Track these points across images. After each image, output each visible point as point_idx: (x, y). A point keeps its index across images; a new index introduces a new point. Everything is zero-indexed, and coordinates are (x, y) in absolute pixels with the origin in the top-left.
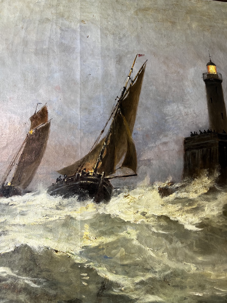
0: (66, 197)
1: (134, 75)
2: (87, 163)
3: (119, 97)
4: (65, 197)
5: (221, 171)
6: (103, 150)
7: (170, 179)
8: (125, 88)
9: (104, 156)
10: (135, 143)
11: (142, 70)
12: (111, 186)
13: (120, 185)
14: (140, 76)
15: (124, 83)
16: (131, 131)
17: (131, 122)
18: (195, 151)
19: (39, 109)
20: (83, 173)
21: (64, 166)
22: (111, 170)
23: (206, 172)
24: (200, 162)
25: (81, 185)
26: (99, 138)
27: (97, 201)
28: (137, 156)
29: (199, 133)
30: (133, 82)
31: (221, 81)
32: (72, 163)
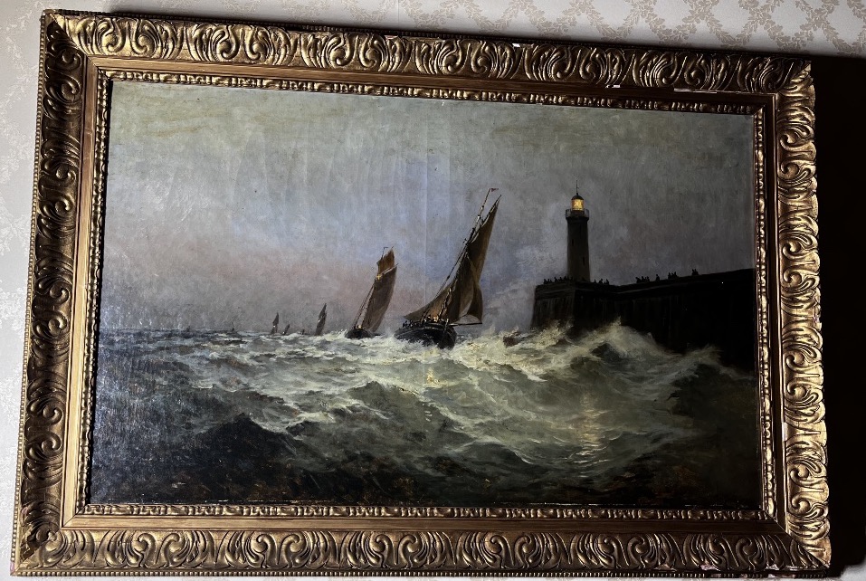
0: (412, 341)
1: (485, 214)
2: (432, 309)
3: (468, 239)
4: (410, 341)
5: (574, 323)
6: (448, 297)
7: (517, 329)
8: (474, 229)
9: (448, 303)
10: (482, 290)
11: (495, 208)
12: (455, 333)
13: (464, 332)
14: (492, 215)
15: (474, 223)
16: (479, 277)
17: (479, 267)
18: (546, 300)
19: (386, 253)
20: (428, 319)
21: (410, 312)
22: (455, 317)
23: (557, 322)
24: (552, 313)
25: (426, 331)
26: (444, 284)
27: (441, 347)
28: (484, 303)
29: (553, 280)
30: (483, 222)
31: (588, 219)
32: (418, 309)
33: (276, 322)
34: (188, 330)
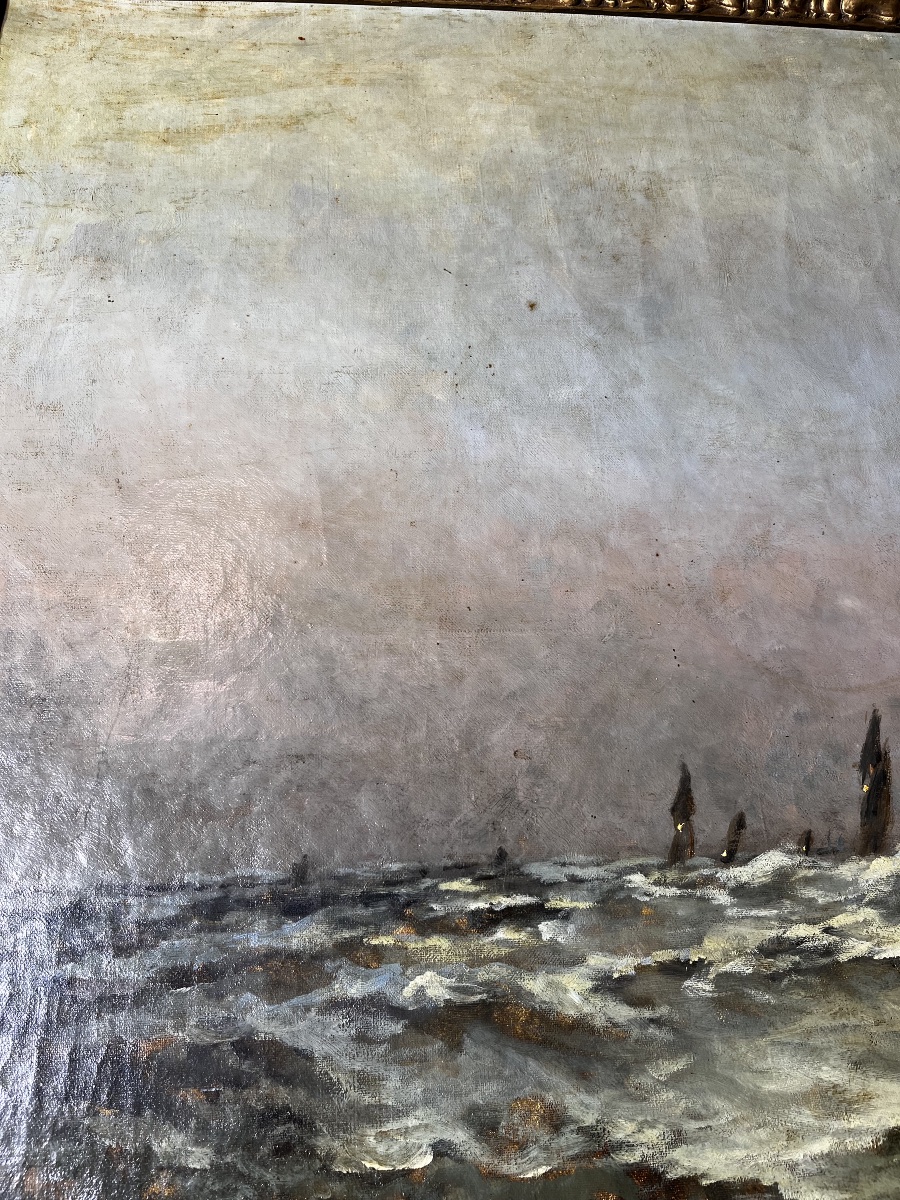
33: (683, 806)
34: (300, 873)
